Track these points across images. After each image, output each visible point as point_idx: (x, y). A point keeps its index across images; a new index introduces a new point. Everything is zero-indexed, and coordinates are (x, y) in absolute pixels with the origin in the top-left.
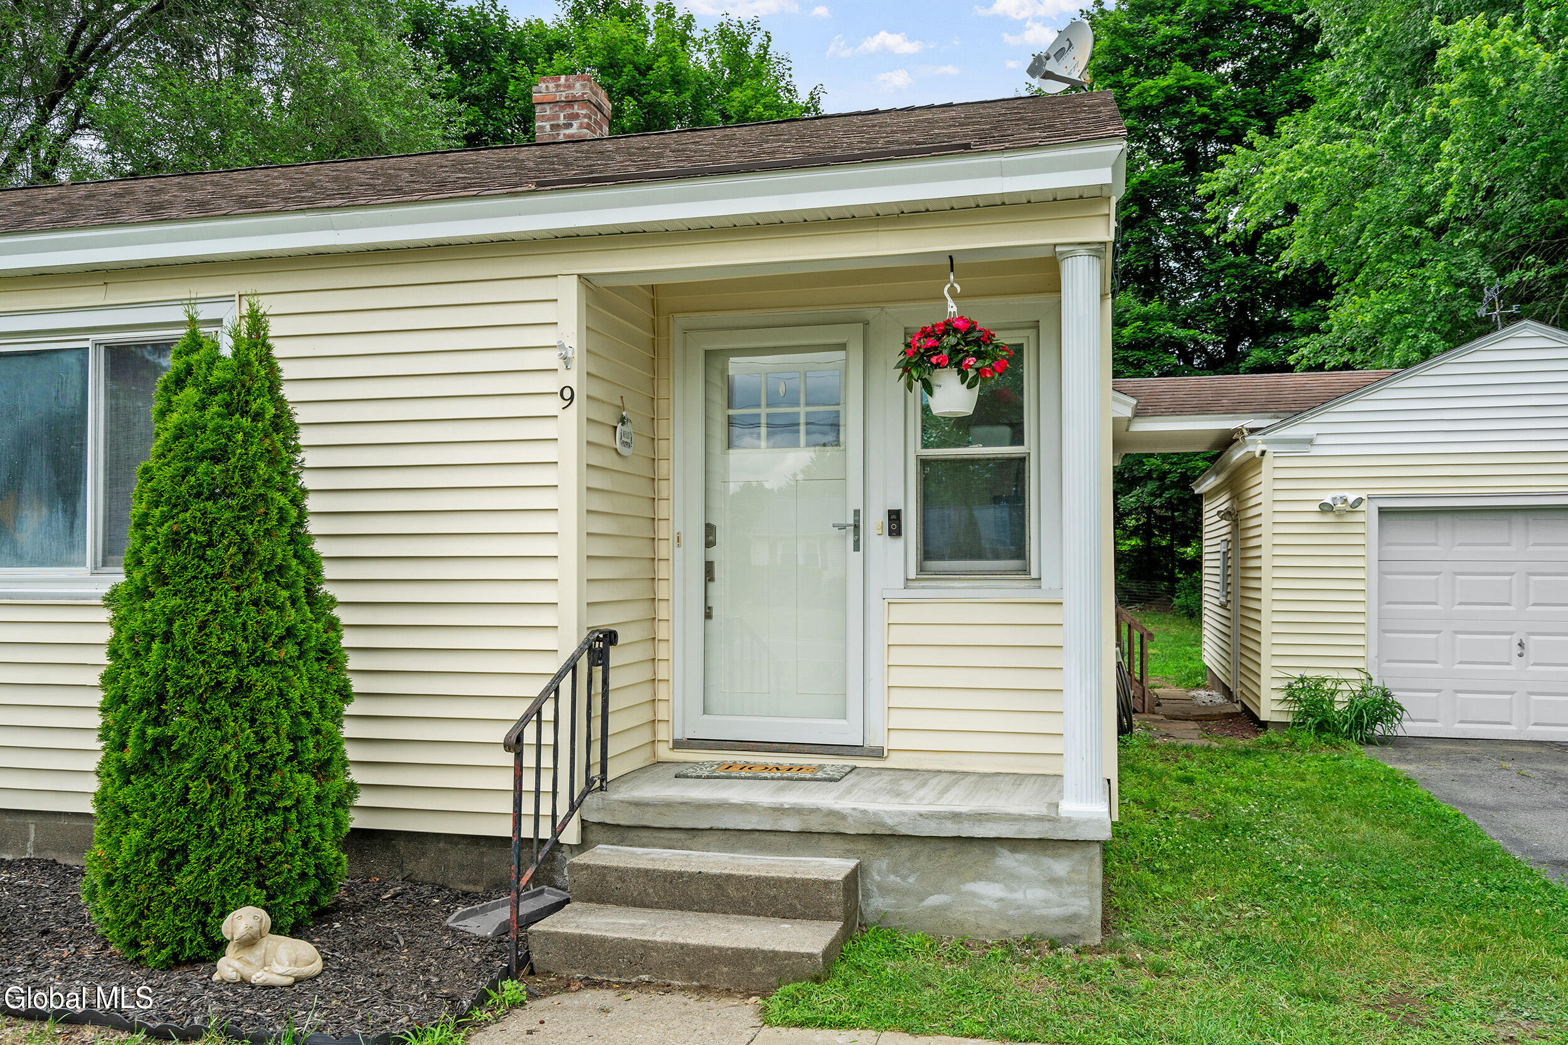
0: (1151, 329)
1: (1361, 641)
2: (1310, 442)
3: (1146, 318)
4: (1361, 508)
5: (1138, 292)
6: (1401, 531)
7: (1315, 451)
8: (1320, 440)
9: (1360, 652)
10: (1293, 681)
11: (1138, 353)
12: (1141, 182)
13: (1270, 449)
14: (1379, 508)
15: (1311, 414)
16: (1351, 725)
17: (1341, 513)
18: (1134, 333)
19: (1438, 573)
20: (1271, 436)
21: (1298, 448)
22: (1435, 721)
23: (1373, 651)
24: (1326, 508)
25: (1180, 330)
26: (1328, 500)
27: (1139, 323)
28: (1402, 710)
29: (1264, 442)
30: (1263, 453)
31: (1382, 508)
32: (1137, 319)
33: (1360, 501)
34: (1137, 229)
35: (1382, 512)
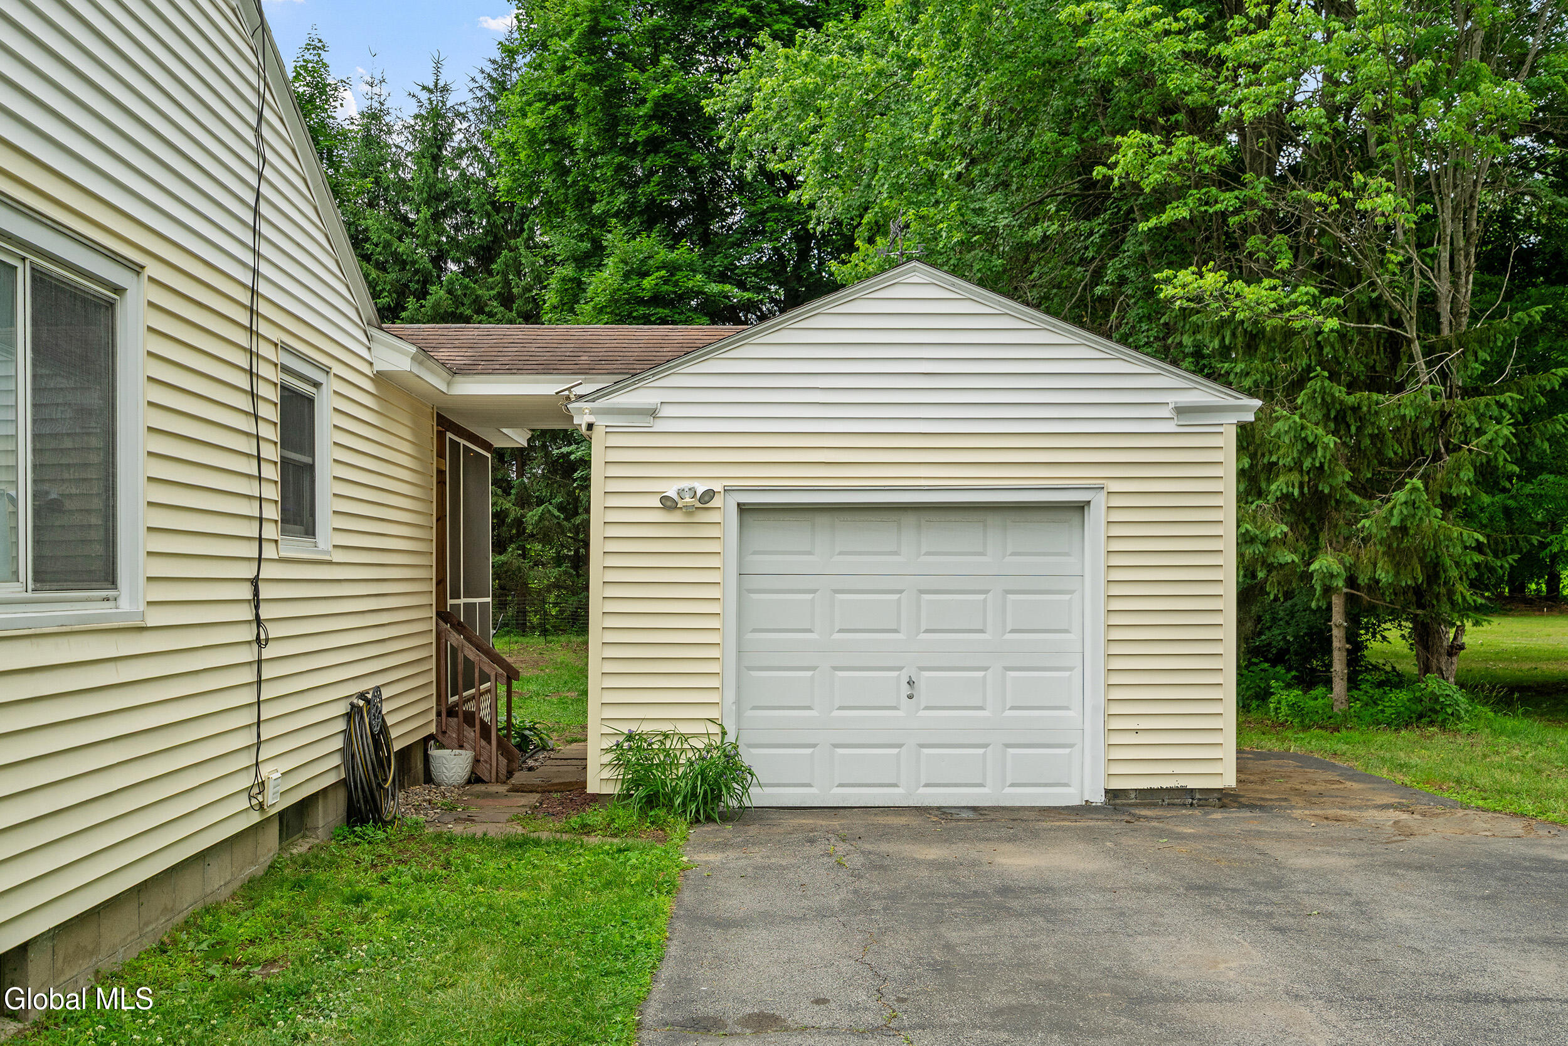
0: (677, 281)
1: (715, 683)
2: (653, 413)
3: (673, 268)
4: (716, 502)
5: (667, 235)
6: (766, 534)
7: (660, 426)
8: (666, 411)
9: (714, 697)
10: (621, 739)
11: (661, 310)
12: (665, 96)
13: (601, 422)
14: (739, 504)
15: (654, 375)
16: (685, 797)
17: (690, 510)
18: (656, 285)
19: (814, 591)
20: (602, 403)
21: (638, 421)
22: (809, 785)
23: (730, 695)
24: (668, 504)
25: (713, 285)
26: (672, 493)
27: (663, 272)
28: (752, 775)
29: (592, 412)
30: (590, 426)
31: (744, 504)
32: (658, 269)
33: (710, 494)
34: (661, 155)
35: (743, 509)
